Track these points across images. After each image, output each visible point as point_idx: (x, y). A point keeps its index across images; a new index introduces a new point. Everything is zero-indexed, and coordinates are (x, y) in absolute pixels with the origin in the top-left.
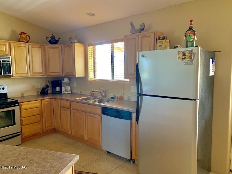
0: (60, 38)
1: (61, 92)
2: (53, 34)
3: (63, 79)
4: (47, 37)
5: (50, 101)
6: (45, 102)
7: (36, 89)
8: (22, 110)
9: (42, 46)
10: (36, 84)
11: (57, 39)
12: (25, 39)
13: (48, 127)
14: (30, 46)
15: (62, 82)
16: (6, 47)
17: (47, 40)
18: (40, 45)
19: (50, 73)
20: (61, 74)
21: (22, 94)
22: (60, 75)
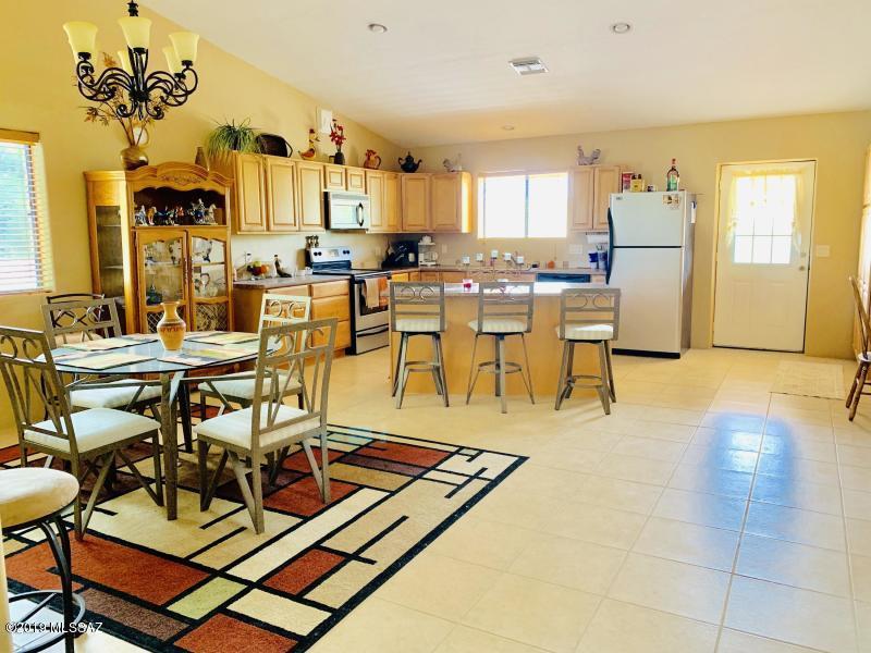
0: (420, 161)
1: (415, 262)
2: (410, 153)
3: (420, 236)
4: (400, 159)
11: (416, 162)
12: (375, 164)
15: (419, 244)
16: (362, 180)
17: (400, 164)
20: (428, 228)
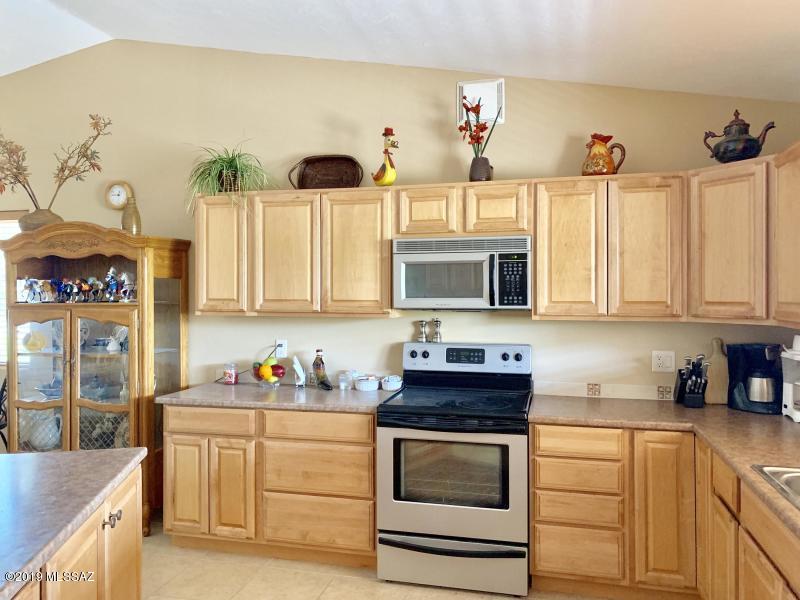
0: (770, 126)
1: (775, 406)
2: (737, 114)
4: (707, 135)
5: (680, 443)
6: (651, 445)
7: (655, 372)
8: (539, 453)
9: (673, 177)
10: (655, 353)
11: (754, 132)
12: (601, 162)
13: (663, 571)
14: (613, 186)
15: (783, 355)
16: (520, 204)
17: (709, 147)
18: (664, 178)
19: (708, 303)
20: (760, 311)
21: (594, 387)
22: (752, 318)
